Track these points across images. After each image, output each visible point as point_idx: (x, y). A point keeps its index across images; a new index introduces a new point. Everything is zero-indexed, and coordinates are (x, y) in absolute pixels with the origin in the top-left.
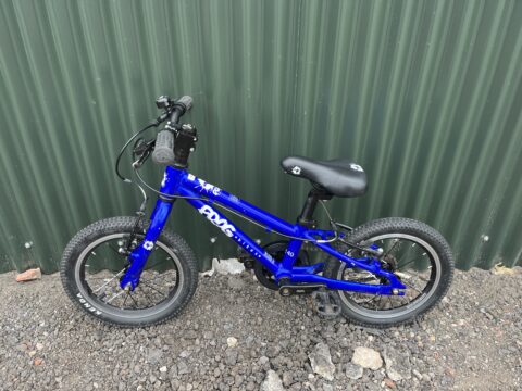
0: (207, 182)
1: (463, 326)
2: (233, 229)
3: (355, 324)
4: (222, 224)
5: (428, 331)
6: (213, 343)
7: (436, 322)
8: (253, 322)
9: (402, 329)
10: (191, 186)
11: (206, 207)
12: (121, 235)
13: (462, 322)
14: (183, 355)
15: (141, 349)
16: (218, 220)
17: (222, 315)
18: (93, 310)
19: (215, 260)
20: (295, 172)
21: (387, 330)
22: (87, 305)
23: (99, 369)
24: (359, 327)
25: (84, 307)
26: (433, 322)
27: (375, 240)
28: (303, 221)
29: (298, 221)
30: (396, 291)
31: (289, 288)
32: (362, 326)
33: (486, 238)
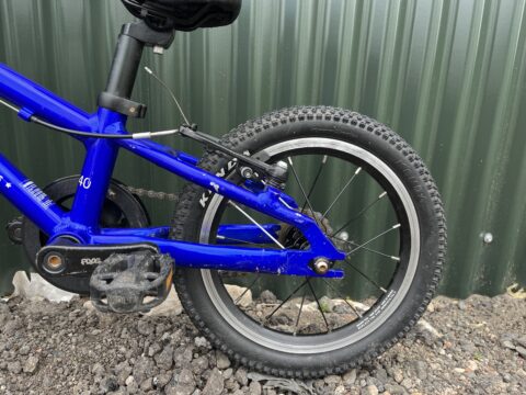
1: (476, 372)
3: (249, 369)
5: (407, 383)
7: (421, 364)
9: (351, 379)
13: (473, 365)
21: (320, 383)
24: (257, 377)
26: (415, 364)
27: (272, 150)
28: (110, 96)
29: (99, 100)
30: (321, 263)
31: (62, 252)
32: (264, 373)
33: (489, 238)
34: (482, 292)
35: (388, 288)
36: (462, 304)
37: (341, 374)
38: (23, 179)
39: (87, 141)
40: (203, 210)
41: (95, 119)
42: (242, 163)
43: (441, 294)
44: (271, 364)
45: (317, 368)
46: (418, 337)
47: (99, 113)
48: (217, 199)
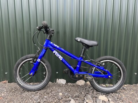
0: (56, 44)
1: (133, 93)
2: (62, 58)
4: (59, 56)
5: (122, 94)
6: (55, 94)
7: (124, 92)
8: (67, 90)
10: (51, 45)
11: (55, 51)
12: (31, 59)
14: (45, 97)
15: (33, 96)
16: (58, 55)
17: (58, 89)
18: (20, 83)
19: (57, 79)
20: (78, 41)
21: (109, 94)
22: (19, 82)
23: (19, 100)
24: (100, 93)
25: (18, 82)
27: (102, 62)
28: (81, 56)
29: (80, 56)
30: (109, 76)
31: (78, 75)
32: (101, 92)
33: (136, 74)
34: (135, 84)
35: (119, 80)
36: (132, 85)
37: (112, 93)
38: (70, 66)
39: (78, 61)
40: (93, 70)
41: (80, 58)
42: (98, 64)
43: (128, 84)
44: (102, 91)
45: (109, 92)
46: (124, 89)
47: (80, 57)
48: (95, 68)
